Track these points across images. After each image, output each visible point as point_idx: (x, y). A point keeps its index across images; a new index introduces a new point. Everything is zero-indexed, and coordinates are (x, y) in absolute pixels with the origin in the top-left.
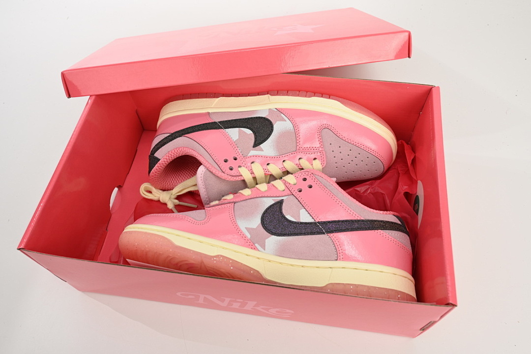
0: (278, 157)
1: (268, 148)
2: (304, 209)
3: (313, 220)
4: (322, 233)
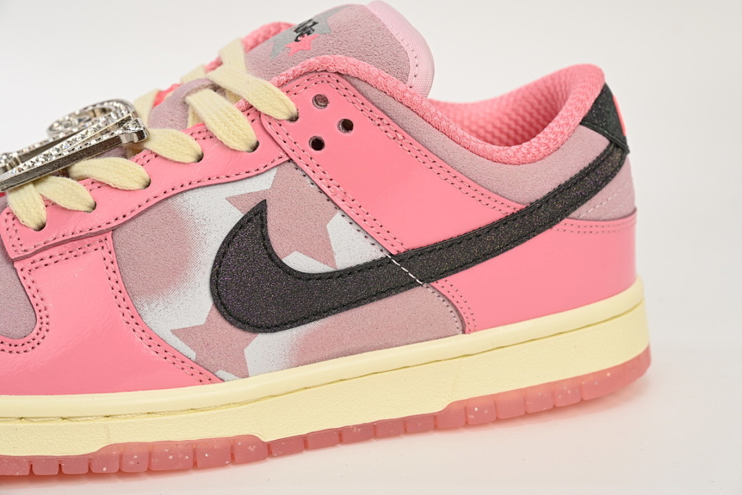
0: (178, 189)
1: (213, 214)
2: (339, 214)
3: (376, 248)
4: (411, 284)
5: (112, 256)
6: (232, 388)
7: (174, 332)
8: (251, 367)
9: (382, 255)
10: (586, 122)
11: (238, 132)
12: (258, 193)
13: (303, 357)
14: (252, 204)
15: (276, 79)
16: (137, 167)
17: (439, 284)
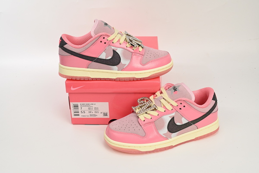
0: (162, 115)
1: (167, 119)
2: (183, 117)
3: (188, 121)
4: (192, 125)
5: (154, 125)
6: (170, 140)
7: (163, 134)
8: (172, 137)
9: (188, 122)
10: (213, 99)
11: (170, 108)
12: (173, 116)
13: (178, 135)
14: (172, 117)
15: (175, 101)
16: (156, 112)
17: (195, 124)
